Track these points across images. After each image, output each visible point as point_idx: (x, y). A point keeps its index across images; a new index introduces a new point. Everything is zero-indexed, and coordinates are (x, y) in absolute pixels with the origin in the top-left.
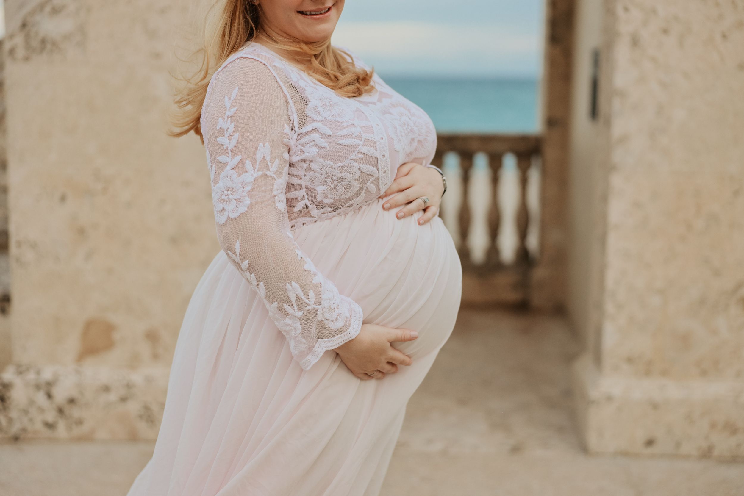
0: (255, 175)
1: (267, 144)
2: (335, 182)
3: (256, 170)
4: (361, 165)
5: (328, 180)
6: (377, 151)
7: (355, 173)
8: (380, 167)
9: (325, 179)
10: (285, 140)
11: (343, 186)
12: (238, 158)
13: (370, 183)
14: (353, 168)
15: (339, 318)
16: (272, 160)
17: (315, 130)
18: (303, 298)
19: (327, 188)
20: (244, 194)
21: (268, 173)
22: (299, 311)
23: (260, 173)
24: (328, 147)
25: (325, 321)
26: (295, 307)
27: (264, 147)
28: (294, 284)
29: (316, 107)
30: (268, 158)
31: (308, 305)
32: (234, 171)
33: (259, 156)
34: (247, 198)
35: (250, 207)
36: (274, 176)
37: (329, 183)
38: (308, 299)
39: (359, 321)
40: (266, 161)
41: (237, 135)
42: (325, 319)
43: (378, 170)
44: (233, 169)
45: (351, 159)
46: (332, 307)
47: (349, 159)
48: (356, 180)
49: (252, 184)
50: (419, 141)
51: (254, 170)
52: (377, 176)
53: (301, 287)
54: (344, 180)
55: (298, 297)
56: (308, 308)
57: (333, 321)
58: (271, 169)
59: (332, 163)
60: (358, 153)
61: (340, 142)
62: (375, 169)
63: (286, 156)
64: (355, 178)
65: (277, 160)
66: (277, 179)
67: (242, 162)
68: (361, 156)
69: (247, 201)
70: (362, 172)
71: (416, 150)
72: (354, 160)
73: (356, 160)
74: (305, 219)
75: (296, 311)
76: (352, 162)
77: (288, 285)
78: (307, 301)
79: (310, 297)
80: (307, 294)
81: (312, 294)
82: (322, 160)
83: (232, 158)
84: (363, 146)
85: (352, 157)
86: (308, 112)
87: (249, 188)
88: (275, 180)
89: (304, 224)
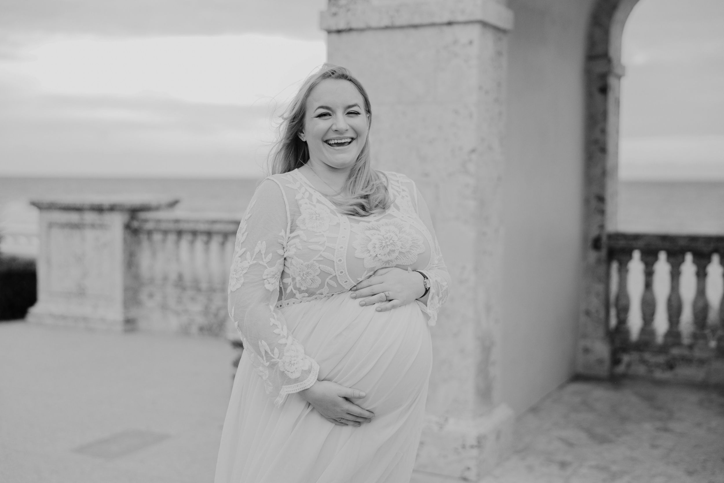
0: (251, 263)
1: (264, 242)
2: (305, 275)
3: (253, 259)
4: (320, 265)
5: (301, 273)
6: (334, 256)
7: (316, 271)
8: (336, 269)
9: (299, 272)
10: (280, 241)
11: (310, 279)
12: (244, 249)
13: (329, 279)
14: (315, 266)
15: (296, 371)
16: (266, 254)
17: (298, 236)
18: (270, 353)
19: (301, 279)
20: (241, 275)
21: (261, 262)
22: (267, 362)
23: (255, 262)
24: (302, 249)
25: (286, 372)
26: (265, 358)
27: (261, 244)
28: (263, 342)
29: (304, 219)
30: (263, 252)
31: (273, 358)
32: (240, 258)
33: (257, 250)
34: (242, 278)
35: (243, 284)
36: (266, 265)
37: (302, 276)
38: (273, 354)
39: (315, 376)
40: (262, 254)
41: (246, 233)
42: (286, 370)
43: (335, 271)
44: (240, 257)
45: (314, 260)
46: (292, 362)
47: (313, 260)
48: (318, 275)
49: (247, 269)
50: (400, 252)
51: (251, 259)
52: (334, 275)
53: (269, 345)
54: (310, 275)
55: (266, 352)
56: (273, 360)
57: (292, 373)
58: (264, 260)
59: (302, 261)
60: (319, 257)
61: (309, 247)
62: (332, 269)
63: (281, 252)
64: (316, 274)
65: (271, 254)
66: (268, 267)
67: (245, 253)
68: (322, 259)
69: (242, 280)
70: (321, 270)
71: (396, 259)
72: (316, 261)
73: (318, 261)
74: (293, 300)
75: (265, 361)
76: (315, 262)
77: (259, 342)
78: (272, 355)
79: (275, 353)
80: (272, 350)
81: (276, 350)
82: (297, 258)
83: (241, 249)
84: (324, 251)
85: (315, 259)
86: (298, 223)
87: (245, 272)
88: (266, 268)
89: (294, 303)
